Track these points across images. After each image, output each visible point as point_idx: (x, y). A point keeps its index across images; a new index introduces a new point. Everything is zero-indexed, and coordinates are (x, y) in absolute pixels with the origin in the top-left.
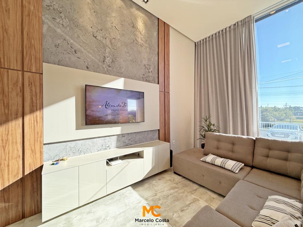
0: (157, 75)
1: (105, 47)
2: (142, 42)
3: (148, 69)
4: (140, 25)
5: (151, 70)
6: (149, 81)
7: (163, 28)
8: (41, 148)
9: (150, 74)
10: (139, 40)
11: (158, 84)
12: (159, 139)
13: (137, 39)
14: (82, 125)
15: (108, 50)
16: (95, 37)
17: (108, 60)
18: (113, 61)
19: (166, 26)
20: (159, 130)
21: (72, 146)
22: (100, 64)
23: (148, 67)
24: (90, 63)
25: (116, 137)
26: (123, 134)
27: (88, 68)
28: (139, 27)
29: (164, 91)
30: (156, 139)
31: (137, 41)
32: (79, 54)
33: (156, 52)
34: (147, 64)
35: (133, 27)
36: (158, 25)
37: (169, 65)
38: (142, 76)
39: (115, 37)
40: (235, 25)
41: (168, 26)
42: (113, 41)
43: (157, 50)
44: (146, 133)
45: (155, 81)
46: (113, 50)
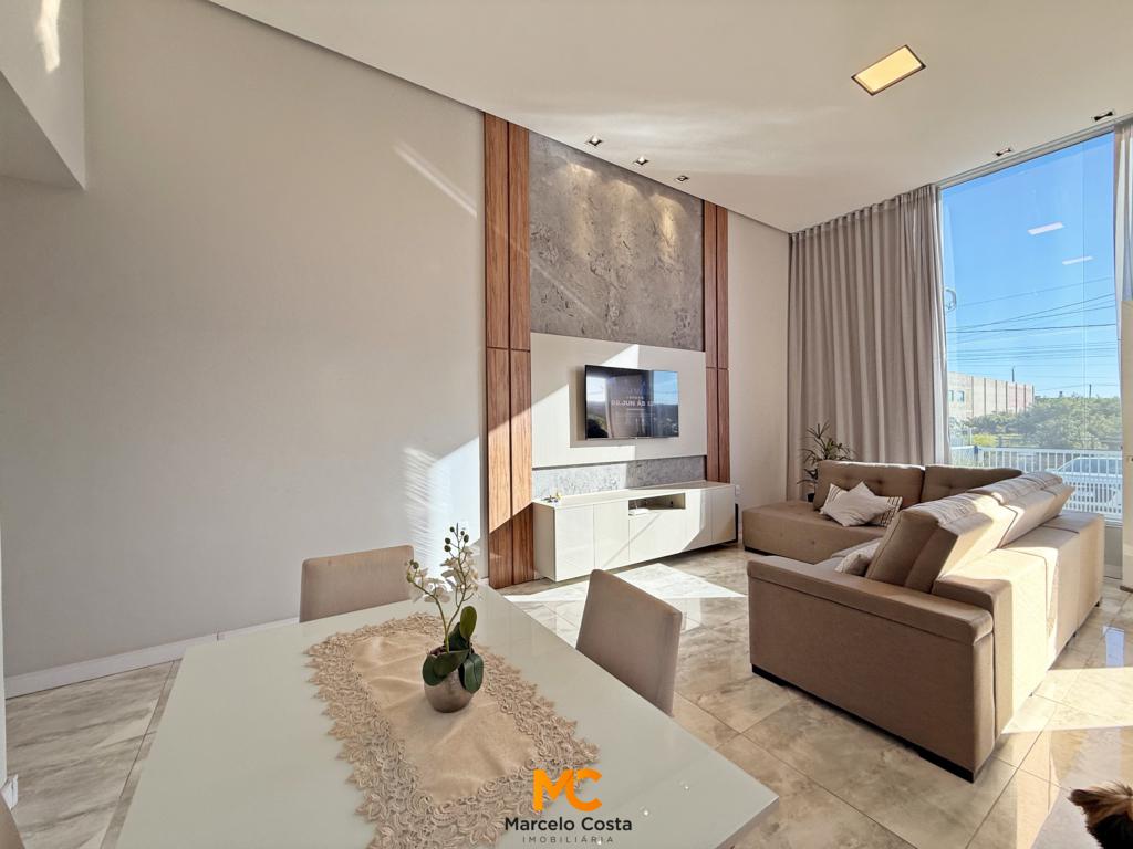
0: (700, 331)
1: (608, 286)
2: (671, 261)
3: (682, 320)
4: (668, 226)
5: (689, 320)
6: (684, 347)
7: (714, 219)
8: (529, 475)
9: (687, 330)
10: (666, 258)
11: (704, 350)
12: (706, 478)
13: (662, 258)
14: (579, 439)
15: (613, 291)
16: (594, 271)
17: (613, 312)
18: (621, 313)
19: (720, 213)
20: (705, 457)
21: (564, 477)
22: (601, 321)
23: (683, 314)
24: (586, 323)
25: (625, 465)
26: (637, 461)
27: (583, 332)
28: (664, 231)
29: (715, 366)
30: (699, 478)
31: (661, 261)
32: (571, 309)
33: (699, 279)
34: (680, 307)
35: (655, 233)
36: (703, 216)
37: (726, 303)
38: (671, 336)
39: (623, 263)
40: (893, 200)
41: (725, 211)
42: (621, 271)
43: (700, 273)
44: (679, 461)
45: (696, 346)
46: (620, 290)
